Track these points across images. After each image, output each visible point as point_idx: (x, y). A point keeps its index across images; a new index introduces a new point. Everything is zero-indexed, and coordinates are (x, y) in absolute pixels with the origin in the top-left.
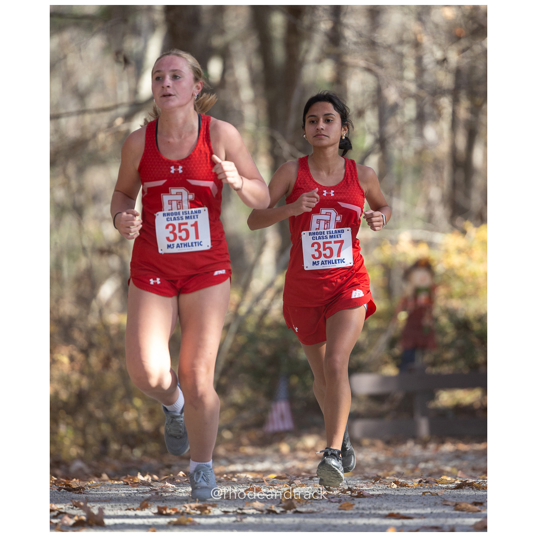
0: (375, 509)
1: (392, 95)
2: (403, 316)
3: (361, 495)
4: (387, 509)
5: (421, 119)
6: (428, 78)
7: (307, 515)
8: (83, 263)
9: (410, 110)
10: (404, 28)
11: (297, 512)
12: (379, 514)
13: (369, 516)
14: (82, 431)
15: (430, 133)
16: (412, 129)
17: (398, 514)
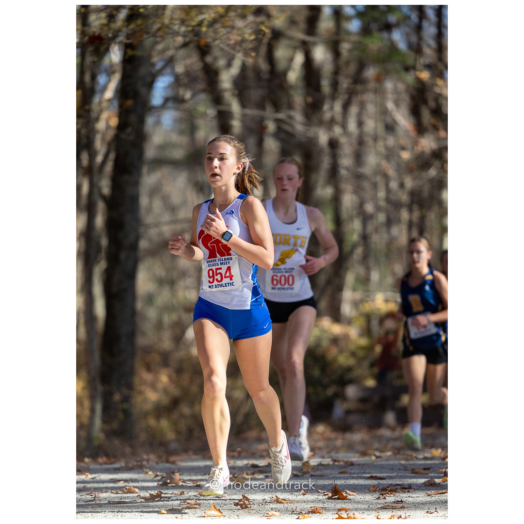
0: (362, 473)
1: (369, 208)
2: (378, 349)
3: (352, 464)
4: (369, 473)
5: (389, 223)
6: (392, 197)
7: (318, 477)
8: (174, 317)
9: (382, 217)
10: (378, 165)
11: (312, 475)
12: (364, 477)
13: (357, 478)
14: (175, 424)
15: (395, 231)
16: (384, 229)
17: (376, 476)
